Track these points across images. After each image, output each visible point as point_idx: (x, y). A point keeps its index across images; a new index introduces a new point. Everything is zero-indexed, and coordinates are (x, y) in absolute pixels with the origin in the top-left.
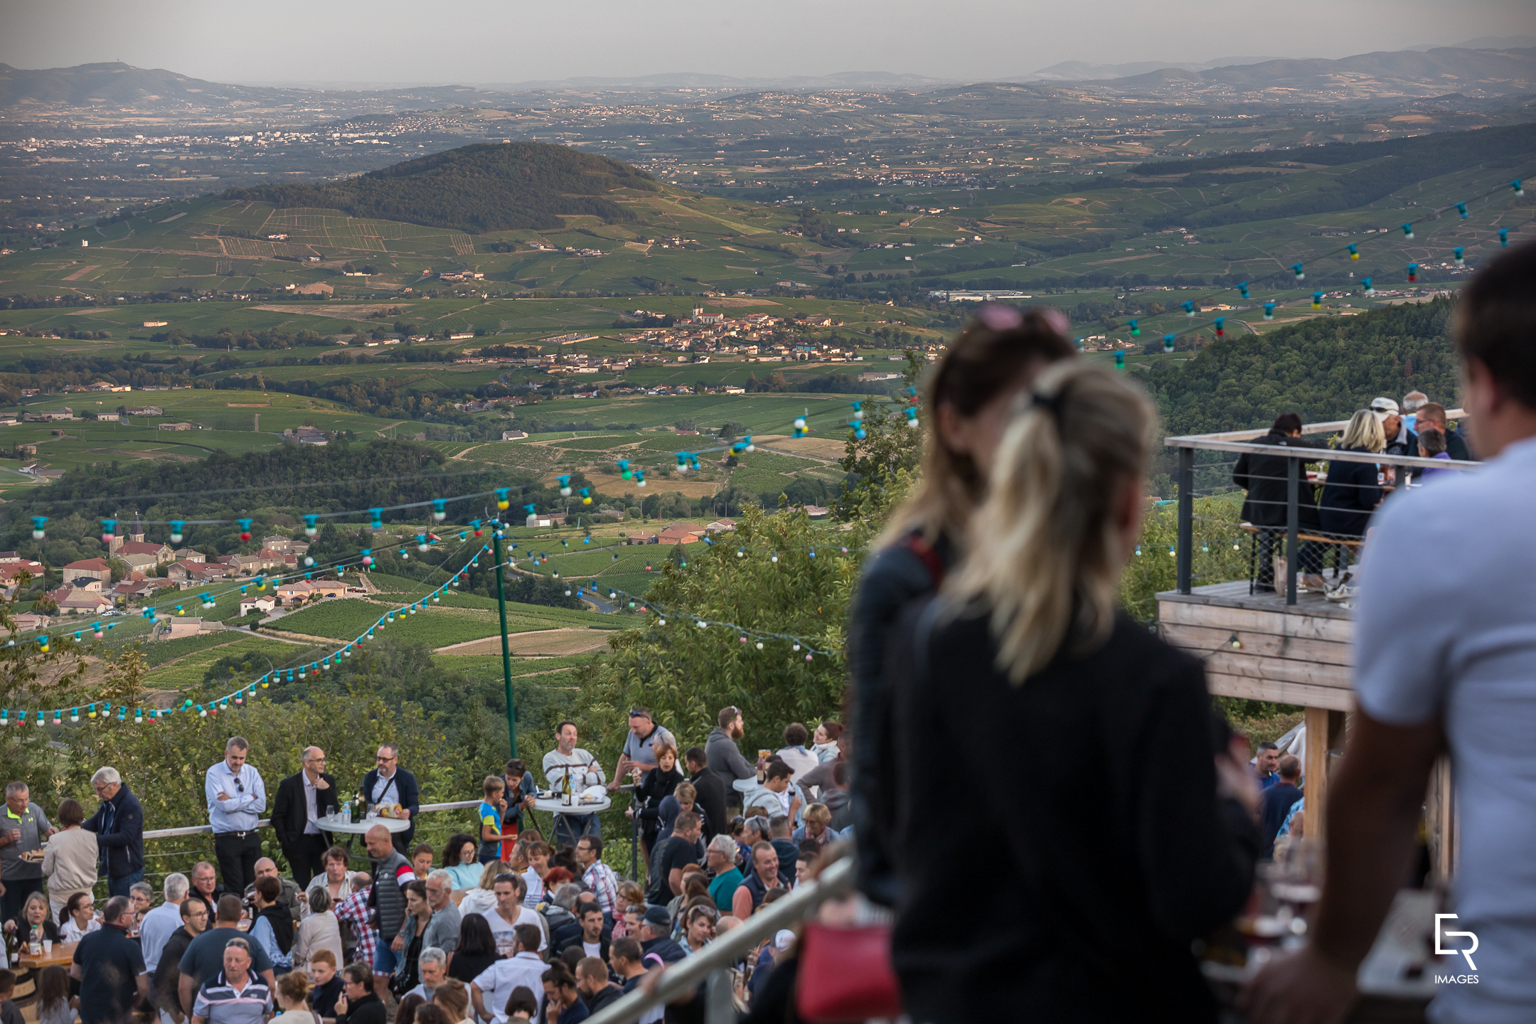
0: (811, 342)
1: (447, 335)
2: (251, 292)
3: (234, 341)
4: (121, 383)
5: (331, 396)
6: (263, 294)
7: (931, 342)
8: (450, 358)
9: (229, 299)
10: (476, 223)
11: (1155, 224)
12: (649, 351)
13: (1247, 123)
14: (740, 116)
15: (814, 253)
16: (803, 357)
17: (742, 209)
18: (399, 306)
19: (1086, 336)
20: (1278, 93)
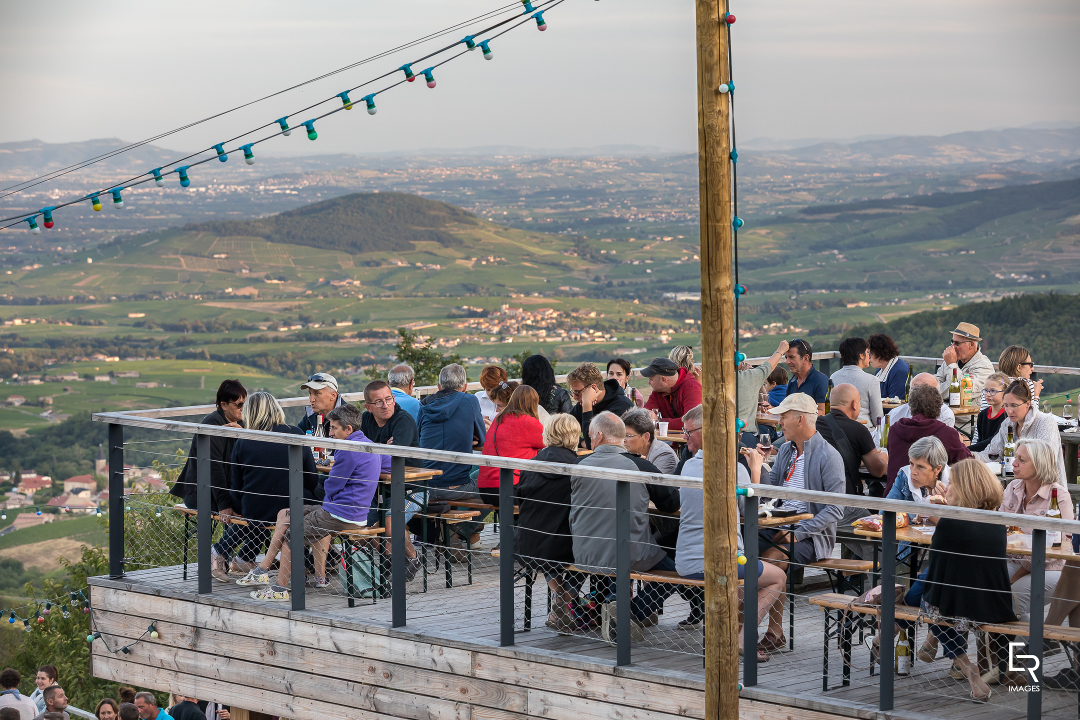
0: (582, 328)
1: (334, 323)
2: (202, 294)
3: (189, 327)
4: (112, 354)
5: (254, 365)
6: (209, 295)
7: (664, 327)
8: (336, 338)
9: (187, 298)
10: (355, 247)
11: (817, 248)
12: (471, 334)
13: (880, 179)
14: (536, 175)
15: (585, 267)
16: (576, 338)
17: (536, 238)
18: (302, 303)
19: (769, 324)
20: (902, 159)
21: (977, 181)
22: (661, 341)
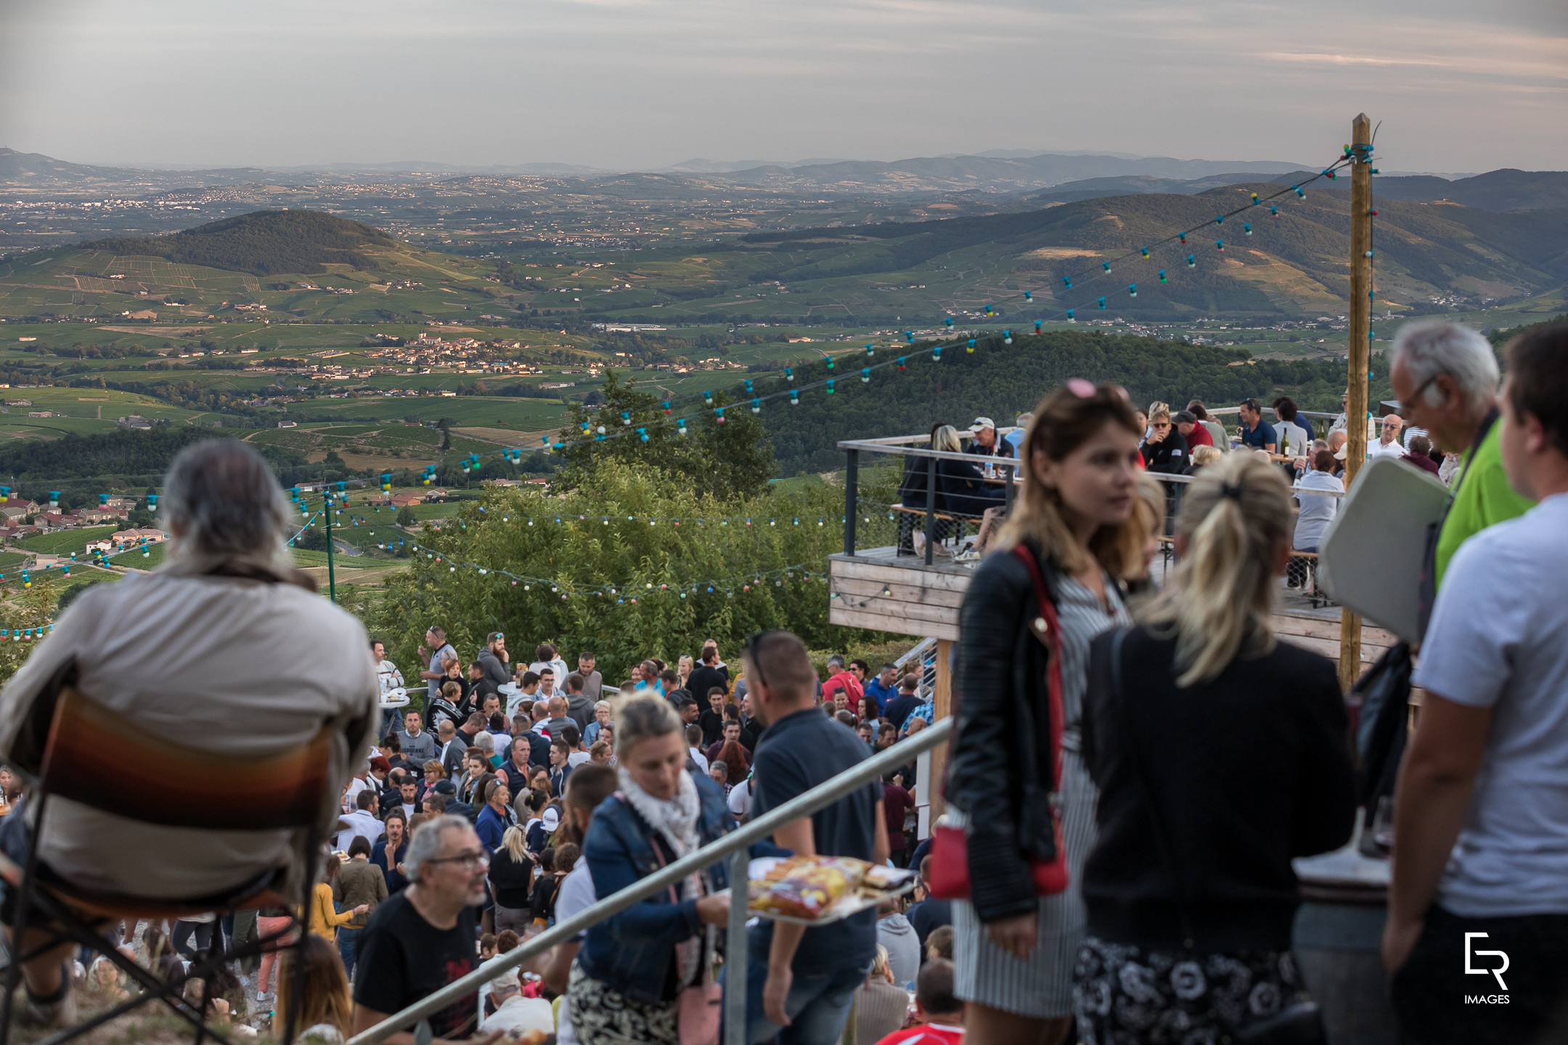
0: (505, 360)
1: (239, 350)
2: (97, 316)
3: (84, 352)
4: (2, 381)
5: (153, 394)
6: (106, 318)
7: (593, 360)
8: (241, 367)
9: (81, 321)
10: (261, 269)
11: (757, 278)
12: (386, 364)
13: (825, 206)
14: (456, 194)
15: (508, 294)
16: (498, 370)
17: (456, 261)
18: (204, 328)
19: (705, 360)
20: (848, 185)
21: (928, 211)
22: (590, 375)
